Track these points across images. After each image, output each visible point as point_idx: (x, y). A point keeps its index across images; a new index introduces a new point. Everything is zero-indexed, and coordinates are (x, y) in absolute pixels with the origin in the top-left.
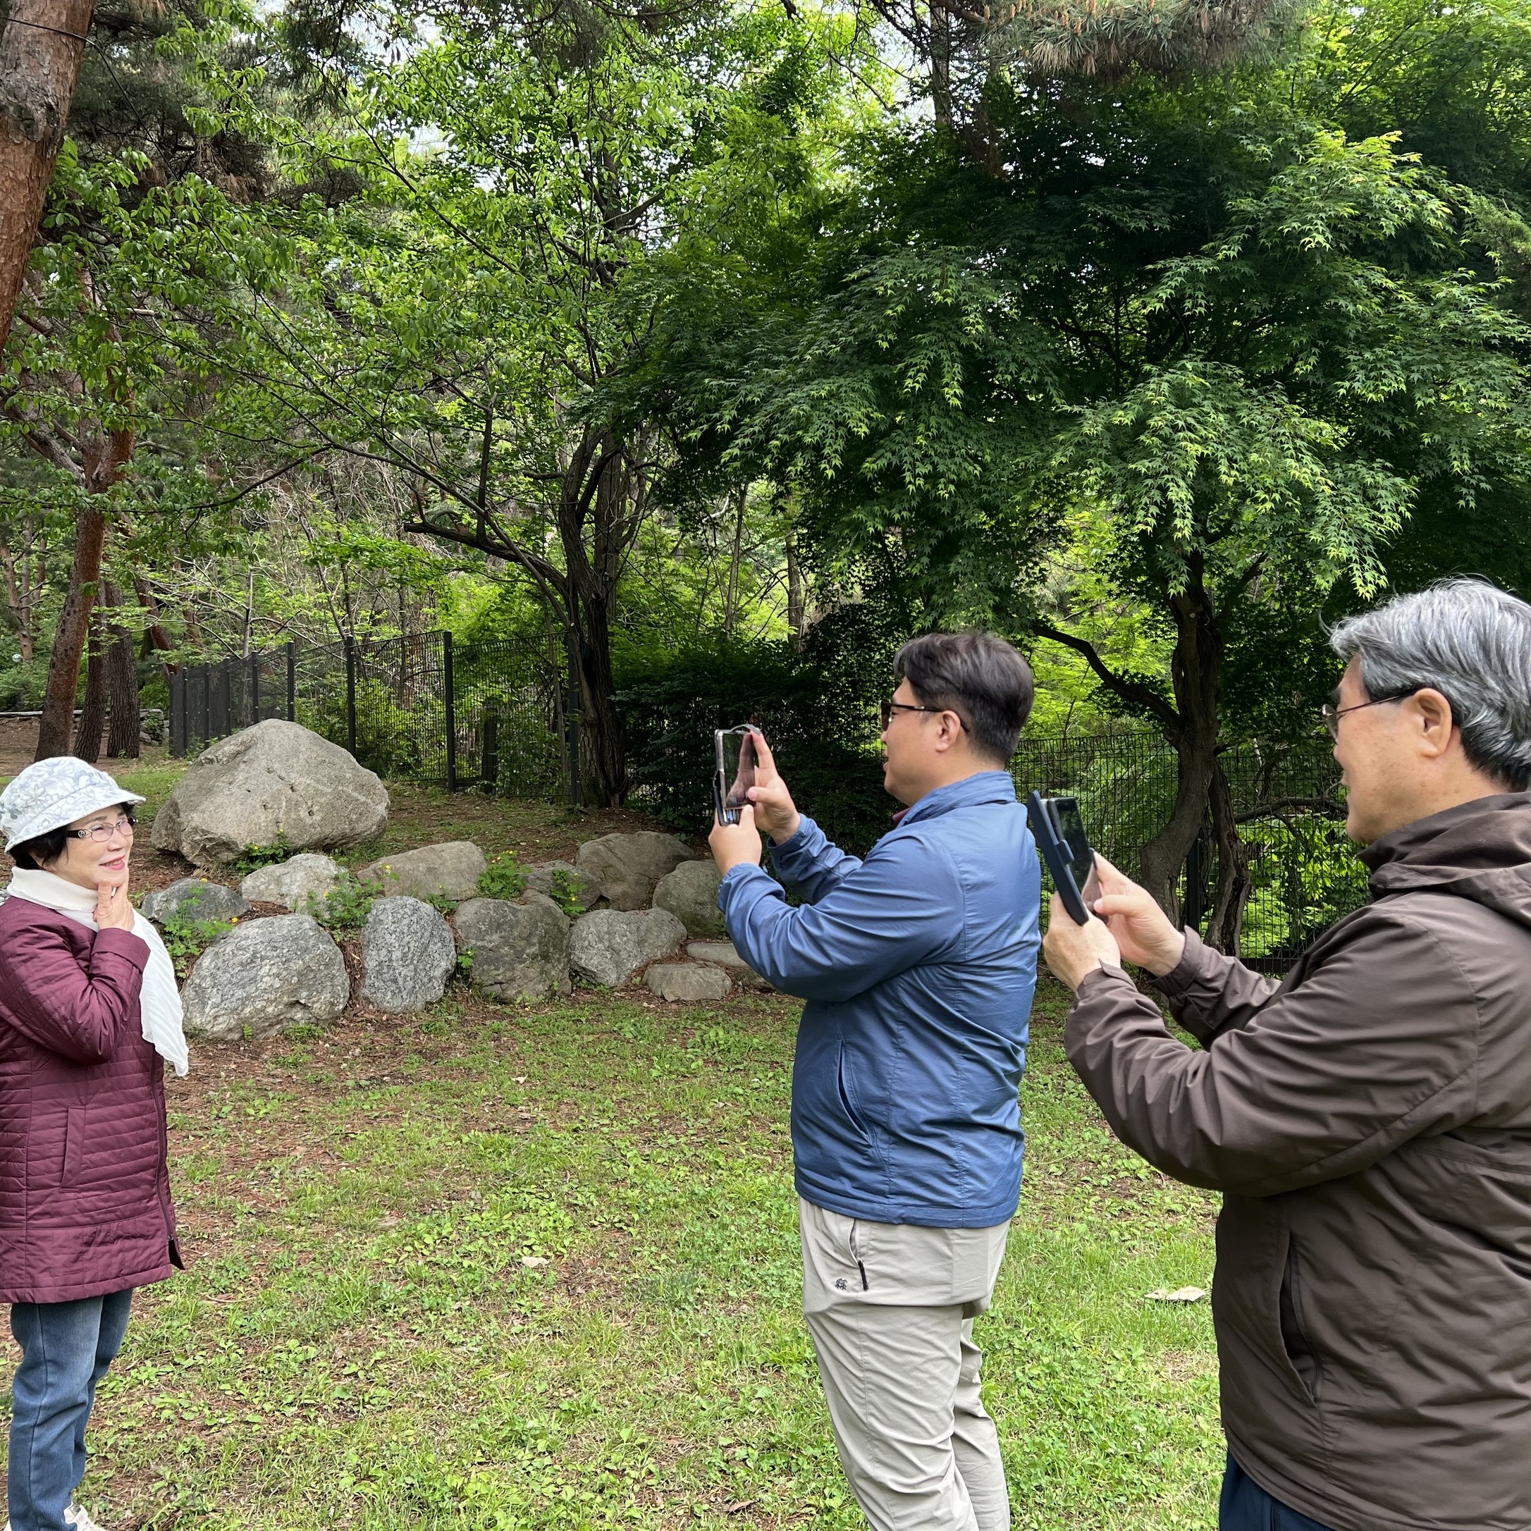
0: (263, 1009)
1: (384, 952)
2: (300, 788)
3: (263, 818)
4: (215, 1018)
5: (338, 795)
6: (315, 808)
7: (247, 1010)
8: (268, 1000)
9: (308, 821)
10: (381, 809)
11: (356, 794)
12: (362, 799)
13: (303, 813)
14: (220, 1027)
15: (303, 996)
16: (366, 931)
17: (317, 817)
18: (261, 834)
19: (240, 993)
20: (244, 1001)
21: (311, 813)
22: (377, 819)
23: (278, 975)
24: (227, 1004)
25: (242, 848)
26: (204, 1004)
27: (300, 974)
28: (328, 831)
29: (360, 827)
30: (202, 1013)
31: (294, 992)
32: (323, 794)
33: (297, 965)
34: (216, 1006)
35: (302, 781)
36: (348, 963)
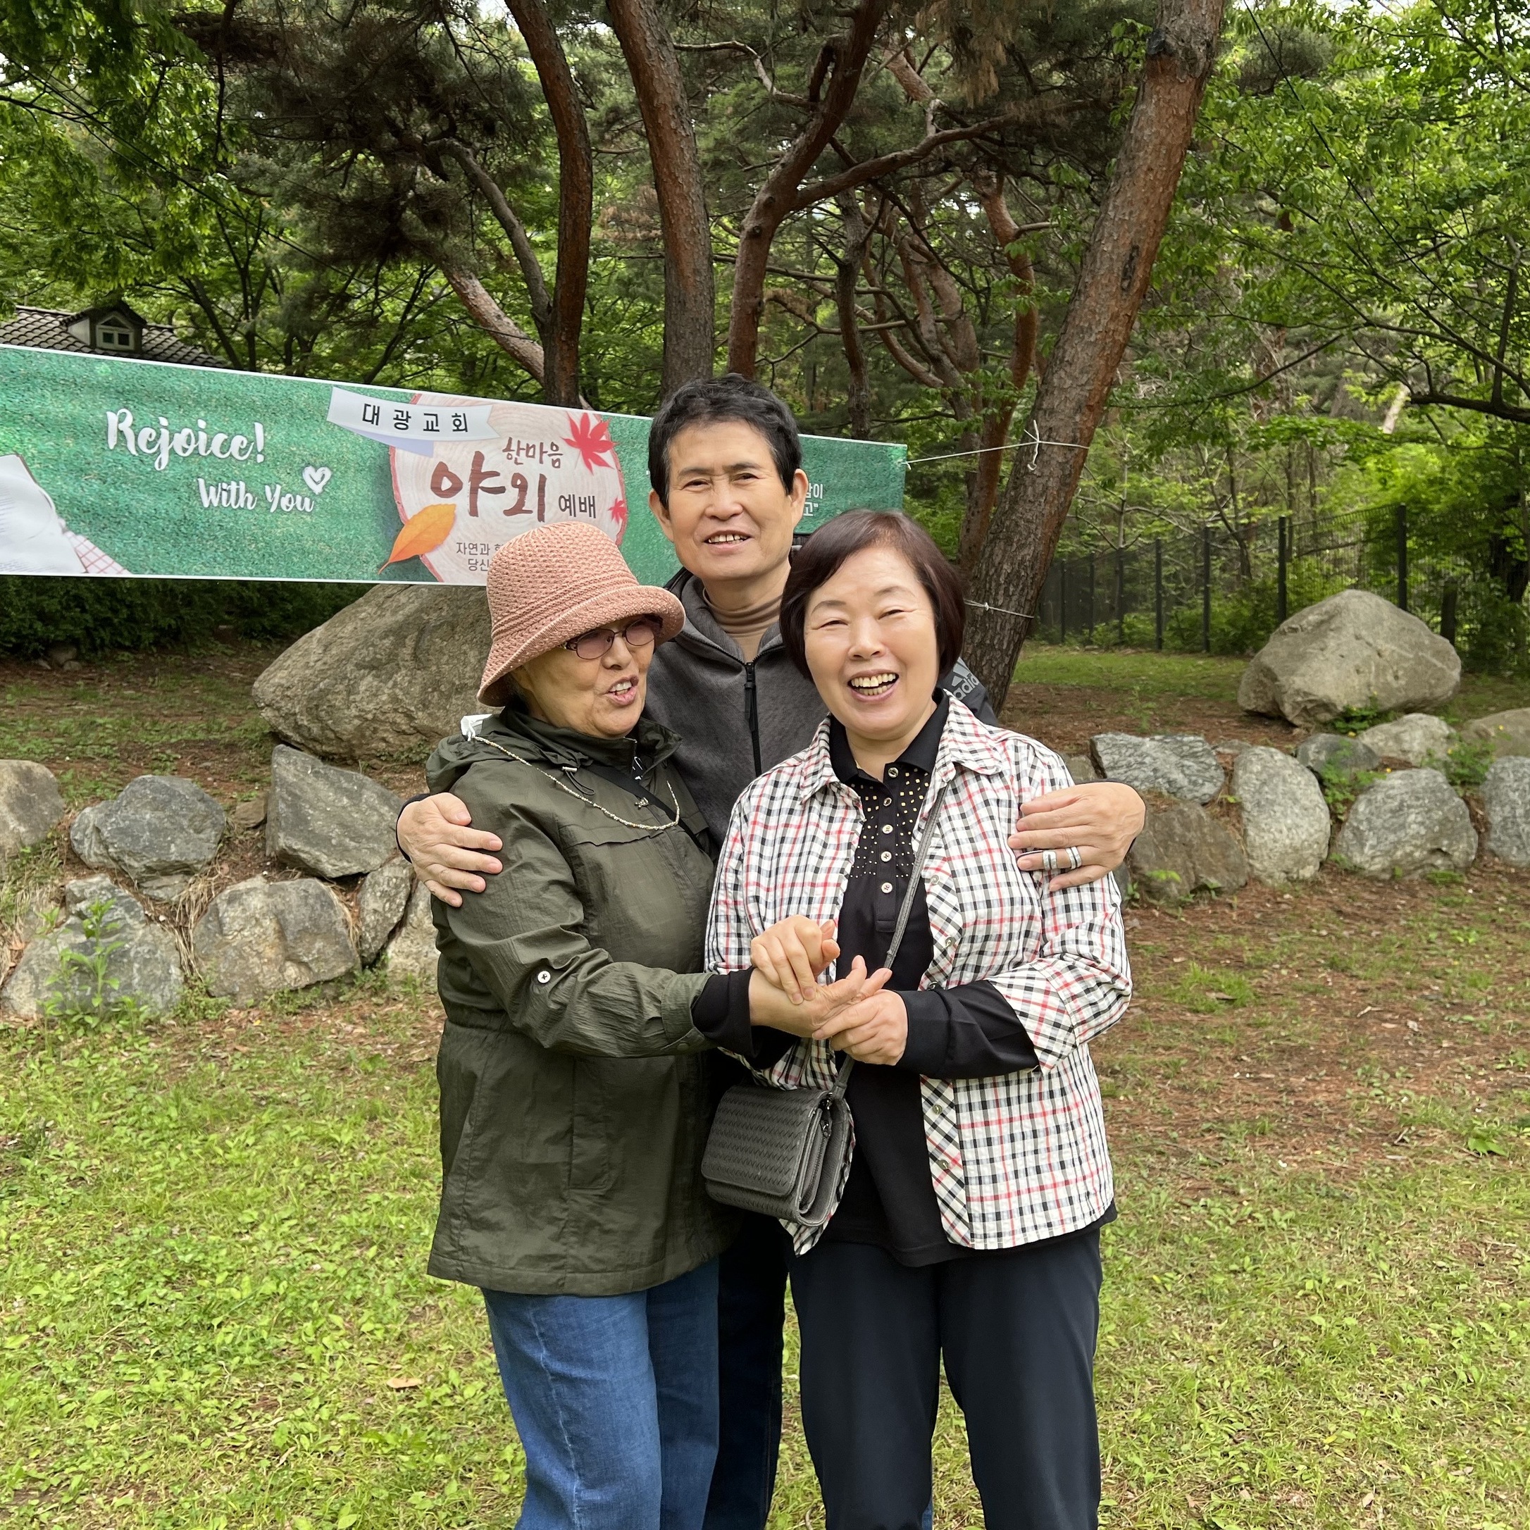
0: (1411, 854)
1: (1507, 808)
2: (1387, 654)
3: (1356, 681)
4: (1373, 858)
5: (1419, 660)
6: (1400, 673)
7: (1399, 853)
8: (1416, 846)
9: (1395, 684)
10: (1456, 674)
11: (1434, 661)
12: (1439, 665)
13: (1390, 678)
14: (1376, 866)
15: (1445, 843)
16: (1485, 790)
17: (1402, 682)
18: (1356, 697)
19: (1392, 837)
20: (1396, 845)
21: (1396, 677)
22: (1452, 684)
23: (1422, 823)
24: (1382, 847)
25: (1340, 709)
26: (1362, 846)
27: (1440, 823)
28: (1411, 695)
29: (1438, 692)
30: (1362, 853)
31: (1435, 840)
32: (1407, 660)
33: (1438, 815)
34: (1373, 847)
35: (1387, 647)
36: (1473, 817)
